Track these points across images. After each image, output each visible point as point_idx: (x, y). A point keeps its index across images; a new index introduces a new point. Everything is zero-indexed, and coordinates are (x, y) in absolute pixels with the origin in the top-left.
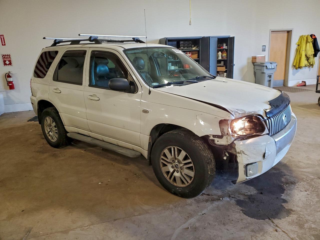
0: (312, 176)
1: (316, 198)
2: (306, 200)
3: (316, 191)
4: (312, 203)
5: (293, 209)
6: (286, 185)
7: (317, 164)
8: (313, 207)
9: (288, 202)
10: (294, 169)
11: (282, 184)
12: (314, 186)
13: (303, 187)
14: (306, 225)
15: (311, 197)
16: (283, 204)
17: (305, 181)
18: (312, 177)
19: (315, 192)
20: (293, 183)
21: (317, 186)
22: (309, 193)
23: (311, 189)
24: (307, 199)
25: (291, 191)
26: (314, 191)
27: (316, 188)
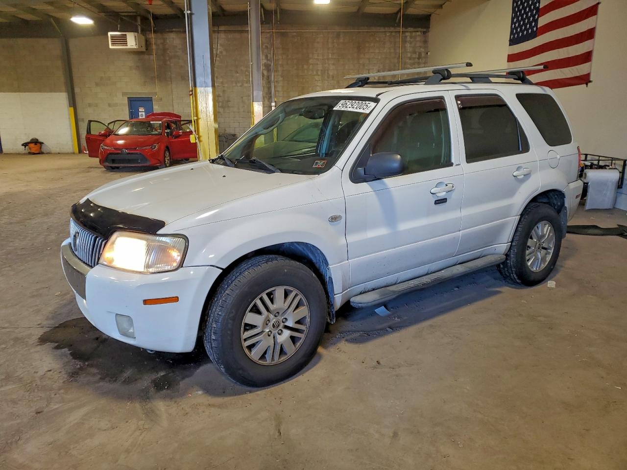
0: (57, 409)
1: (21, 375)
2: (32, 365)
3: (26, 385)
4: (21, 365)
5: (39, 347)
6: (80, 365)
7: (72, 447)
8: (16, 363)
9: (53, 348)
10: (103, 402)
11: (86, 363)
12: (36, 391)
13: (53, 378)
14: (12, 342)
15: (28, 371)
16: (56, 344)
17: (59, 390)
18: (54, 406)
19: (28, 381)
20: (73, 375)
21: (32, 394)
22: (35, 375)
23: (39, 383)
24: (31, 367)
25: (64, 363)
26: (31, 382)
27: (30, 389)
